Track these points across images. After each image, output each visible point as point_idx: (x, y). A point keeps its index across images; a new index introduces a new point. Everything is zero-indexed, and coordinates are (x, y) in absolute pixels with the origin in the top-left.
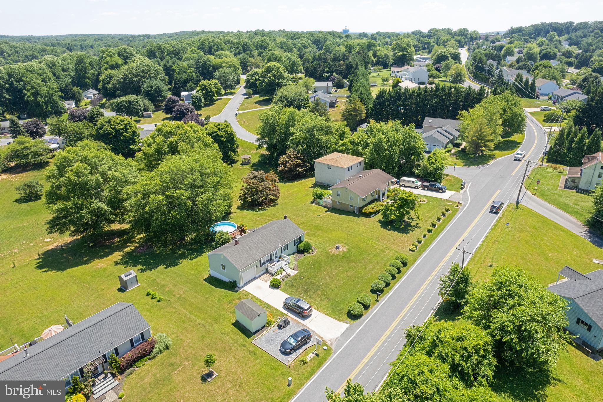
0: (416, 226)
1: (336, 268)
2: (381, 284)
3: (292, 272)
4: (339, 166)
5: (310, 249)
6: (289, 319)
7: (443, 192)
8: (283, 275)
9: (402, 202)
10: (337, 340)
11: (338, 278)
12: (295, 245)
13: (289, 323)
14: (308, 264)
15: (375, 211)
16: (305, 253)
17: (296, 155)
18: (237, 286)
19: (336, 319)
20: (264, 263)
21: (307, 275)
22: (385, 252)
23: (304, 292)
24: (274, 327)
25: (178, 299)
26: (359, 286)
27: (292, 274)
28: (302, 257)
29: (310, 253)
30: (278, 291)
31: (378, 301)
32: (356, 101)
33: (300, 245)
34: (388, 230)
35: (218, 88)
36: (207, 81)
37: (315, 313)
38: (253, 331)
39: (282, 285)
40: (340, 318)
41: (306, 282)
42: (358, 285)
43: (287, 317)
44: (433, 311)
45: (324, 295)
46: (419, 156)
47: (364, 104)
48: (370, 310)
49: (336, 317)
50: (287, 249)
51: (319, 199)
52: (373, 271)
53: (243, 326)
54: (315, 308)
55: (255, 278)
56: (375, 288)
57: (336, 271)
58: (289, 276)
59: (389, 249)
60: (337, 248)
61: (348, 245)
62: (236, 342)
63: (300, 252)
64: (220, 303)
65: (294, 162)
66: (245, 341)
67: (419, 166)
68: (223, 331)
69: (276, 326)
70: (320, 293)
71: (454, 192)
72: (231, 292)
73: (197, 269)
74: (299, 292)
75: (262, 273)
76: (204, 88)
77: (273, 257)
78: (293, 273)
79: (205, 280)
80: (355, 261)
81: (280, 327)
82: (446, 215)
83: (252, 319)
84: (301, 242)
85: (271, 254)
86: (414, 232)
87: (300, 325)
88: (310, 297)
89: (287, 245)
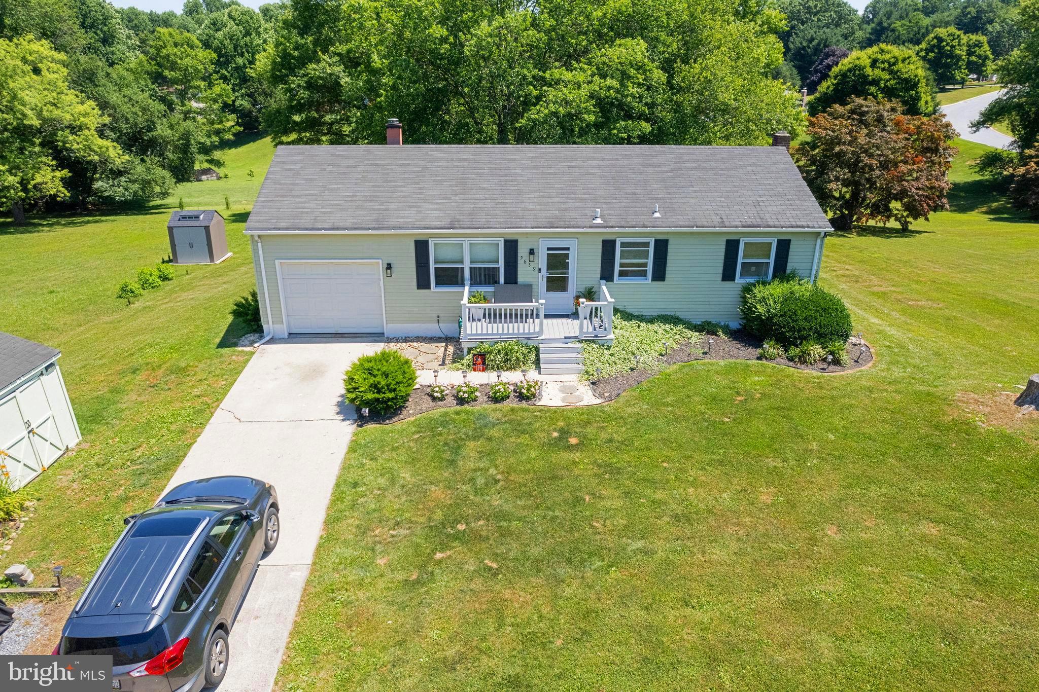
3: (567, 390)
12: (728, 274)
16: (772, 349)
20: (450, 278)
27: (551, 399)
28: (732, 358)
33: (759, 291)
50: (657, 276)
55: (375, 337)
58: (521, 397)
63: (752, 330)
75: (433, 329)
77: (531, 274)
78: (566, 396)
85: (511, 244)
89: (662, 247)
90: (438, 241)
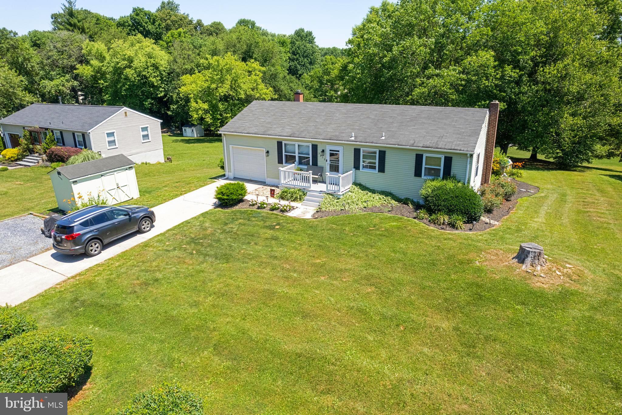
50: (381, 170)
58: (283, 211)
77: (323, 162)
85: (315, 147)
89: (382, 154)
90: (287, 142)
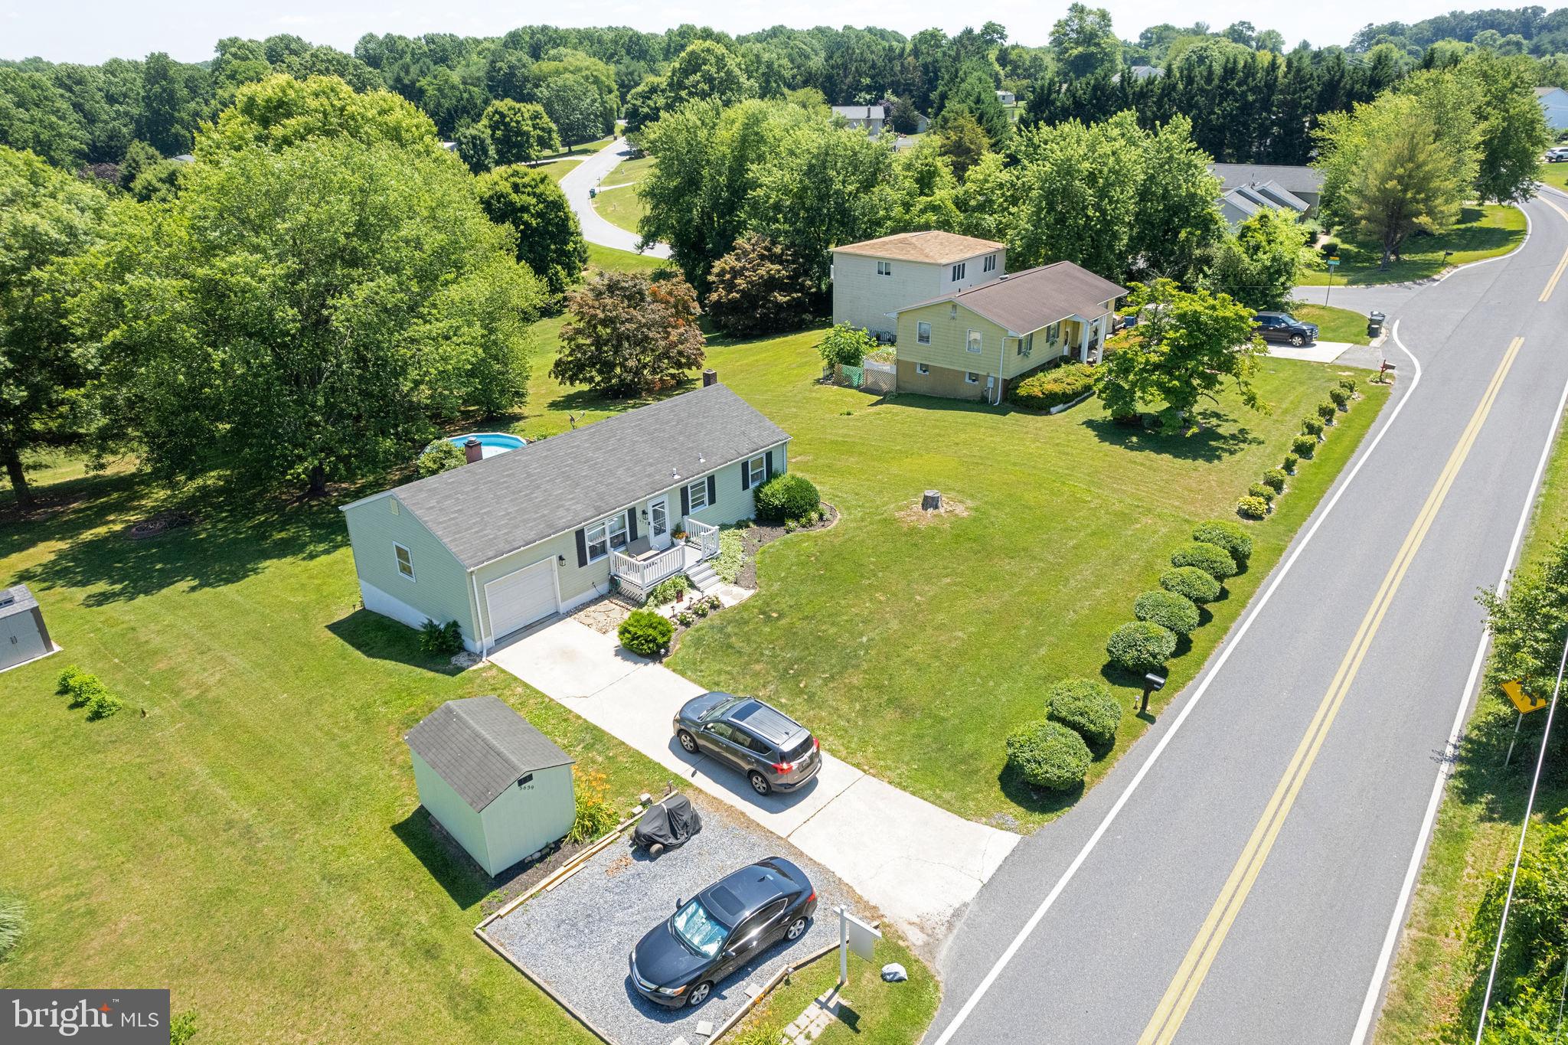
0: (1241, 437)
1: (928, 580)
2: (1159, 639)
3: (727, 593)
4: (921, 259)
5: (813, 504)
6: (698, 806)
7: (1306, 343)
8: (686, 603)
9: (1190, 334)
10: (959, 925)
11: (941, 617)
12: (745, 486)
13: (693, 826)
14: (802, 564)
15: (1069, 390)
16: (791, 524)
17: (765, 248)
18: (461, 648)
19: (947, 806)
20: (599, 551)
21: (798, 607)
22: (1137, 521)
23: (783, 676)
24: (615, 846)
25: (189, 705)
26: (1043, 651)
27: (728, 602)
28: (775, 538)
29: (810, 524)
30: (654, 669)
31: (1151, 720)
32: (961, 121)
33: (767, 490)
34: (1132, 448)
35: (543, 129)
36: (509, 102)
37: (832, 771)
38: (493, 868)
39: (675, 646)
40: (964, 798)
41: (790, 632)
42: (1038, 646)
43: (689, 794)
44: (1445, 767)
45: (879, 688)
46: (1208, 230)
47: (989, 131)
48: (1118, 761)
49: (947, 795)
50: (712, 501)
51: (848, 363)
52: (1098, 593)
53: (448, 838)
54: (833, 753)
55: (555, 617)
56: (1129, 658)
57: (931, 590)
58: (714, 607)
59: (1149, 510)
60: (930, 503)
61: (972, 497)
62: (391, 931)
63: (770, 516)
64: (368, 721)
65: (762, 271)
66: (442, 920)
67: (1207, 260)
68: (338, 866)
69: (626, 838)
70: (856, 680)
71: (1346, 346)
72: (431, 674)
73: (318, 589)
74: (756, 674)
75: (592, 593)
76: (500, 122)
77: (645, 528)
78: (732, 596)
79: (334, 628)
80: (1011, 553)
81: (644, 847)
82: (1349, 405)
83: (482, 799)
84: (772, 475)
85: (632, 512)
86: (1239, 455)
87: (754, 838)
88: (811, 698)
89: (710, 481)
90: (589, 527)
